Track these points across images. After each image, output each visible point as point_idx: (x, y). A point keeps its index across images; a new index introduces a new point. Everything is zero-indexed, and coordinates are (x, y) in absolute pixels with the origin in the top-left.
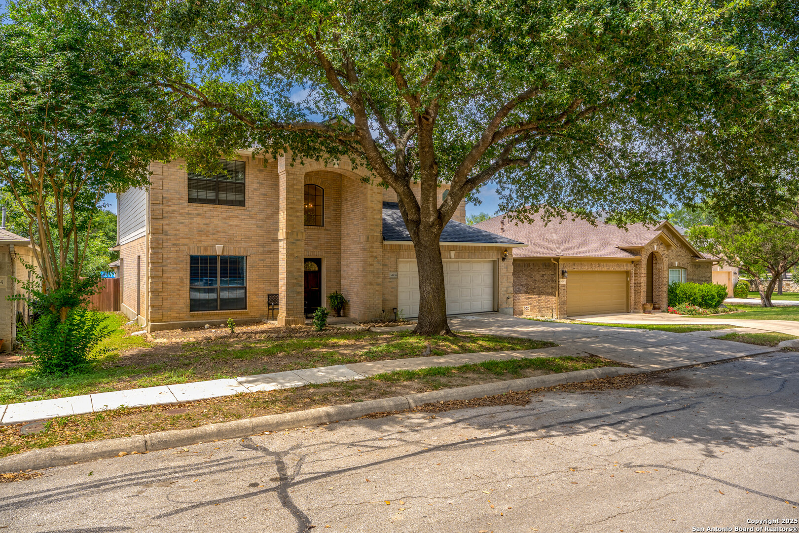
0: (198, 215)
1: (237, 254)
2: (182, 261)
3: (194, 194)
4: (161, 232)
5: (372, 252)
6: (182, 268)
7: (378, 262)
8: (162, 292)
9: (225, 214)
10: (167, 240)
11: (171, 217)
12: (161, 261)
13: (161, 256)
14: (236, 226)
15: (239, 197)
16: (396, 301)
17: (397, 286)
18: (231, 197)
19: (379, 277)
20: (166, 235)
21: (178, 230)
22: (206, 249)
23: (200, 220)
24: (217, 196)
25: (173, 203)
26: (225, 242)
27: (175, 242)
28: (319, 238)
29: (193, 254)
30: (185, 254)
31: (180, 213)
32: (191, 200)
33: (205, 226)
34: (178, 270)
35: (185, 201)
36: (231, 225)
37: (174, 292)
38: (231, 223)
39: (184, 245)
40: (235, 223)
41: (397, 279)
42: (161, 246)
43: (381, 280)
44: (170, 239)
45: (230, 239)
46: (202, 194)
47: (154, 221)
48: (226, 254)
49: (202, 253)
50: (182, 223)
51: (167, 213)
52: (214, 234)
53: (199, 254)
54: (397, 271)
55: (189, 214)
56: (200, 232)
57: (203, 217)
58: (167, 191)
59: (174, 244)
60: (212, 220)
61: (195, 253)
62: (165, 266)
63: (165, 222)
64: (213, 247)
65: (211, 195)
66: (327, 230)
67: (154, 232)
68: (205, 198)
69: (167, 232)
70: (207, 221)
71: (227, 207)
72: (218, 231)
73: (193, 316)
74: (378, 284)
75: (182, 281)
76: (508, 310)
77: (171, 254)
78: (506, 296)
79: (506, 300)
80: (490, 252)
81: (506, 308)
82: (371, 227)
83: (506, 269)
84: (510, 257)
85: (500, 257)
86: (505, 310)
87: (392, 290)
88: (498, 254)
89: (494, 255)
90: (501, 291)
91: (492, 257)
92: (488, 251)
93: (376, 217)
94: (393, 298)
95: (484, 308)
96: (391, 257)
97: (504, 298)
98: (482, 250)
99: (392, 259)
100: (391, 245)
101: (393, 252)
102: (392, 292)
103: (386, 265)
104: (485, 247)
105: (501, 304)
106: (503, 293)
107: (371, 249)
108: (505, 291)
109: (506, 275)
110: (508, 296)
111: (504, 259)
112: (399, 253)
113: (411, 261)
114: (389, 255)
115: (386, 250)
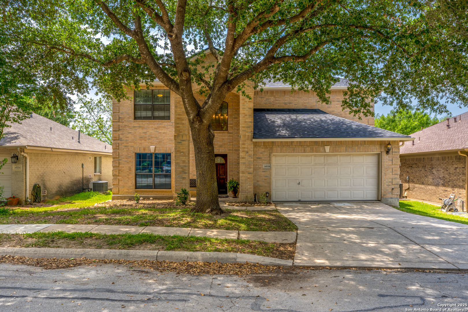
0: (140, 127)
1: (164, 152)
2: (130, 157)
3: (138, 114)
4: (118, 139)
5: (244, 148)
6: (130, 161)
7: (250, 156)
8: (119, 176)
9: (156, 126)
10: (122, 144)
11: (124, 130)
12: (118, 157)
13: (118, 154)
14: (164, 133)
15: (166, 114)
16: (270, 187)
17: (271, 175)
18: (162, 114)
19: (250, 168)
20: (121, 141)
21: (128, 137)
22: (144, 149)
23: (140, 131)
24: (153, 114)
25: (125, 121)
26: (156, 144)
27: (126, 145)
28: (223, 139)
29: (137, 152)
30: (132, 152)
31: (129, 127)
32: (136, 118)
33: (144, 134)
34: (128, 163)
35: (132, 119)
36: (160, 133)
37: (125, 176)
38: (160, 131)
39: (131, 147)
40: (163, 131)
41: (270, 169)
42: (118, 148)
43: (252, 170)
44: (123, 143)
45: (160, 142)
46: (144, 114)
47: (115, 132)
48: (157, 152)
49: (142, 152)
50: (130, 133)
51: (121, 127)
52: (149, 139)
53: (140, 152)
54: (270, 163)
55: (134, 127)
56: (141, 138)
57: (143, 128)
58: (122, 113)
59: (126, 146)
60: (148, 130)
61: (138, 151)
62: (120, 160)
63: (120, 133)
64: (149, 147)
65: (149, 114)
66: (230, 133)
67: (114, 139)
68: (145, 116)
69: (121, 139)
70: (145, 131)
71: (158, 121)
72: (152, 137)
73: (136, 192)
74: (249, 173)
75: (130, 169)
76: (393, 200)
77: (124, 153)
78: (391, 187)
79: (391, 190)
80: (371, 146)
81: (391, 198)
82: (243, 129)
83: (391, 162)
84: (395, 151)
85: (383, 150)
86: (390, 200)
87: (265, 178)
88: (381, 148)
89: (376, 149)
90: (385, 182)
91: (373, 150)
92: (368, 146)
93: (247, 120)
94: (267, 185)
95: (367, 197)
96: (264, 152)
97: (388, 188)
98: (361, 145)
99: (265, 153)
100: (264, 142)
101: (267, 148)
102: (265, 180)
103: (259, 158)
104: (365, 141)
105: (385, 193)
106: (387, 183)
107: (243, 146)
108: (390, 182)
109: (391, 167)
110: (393, 187)
111: (388, 152)
112: (272, 149)
113: (286, 155)
114: (263, 150)
115: (260, 146)
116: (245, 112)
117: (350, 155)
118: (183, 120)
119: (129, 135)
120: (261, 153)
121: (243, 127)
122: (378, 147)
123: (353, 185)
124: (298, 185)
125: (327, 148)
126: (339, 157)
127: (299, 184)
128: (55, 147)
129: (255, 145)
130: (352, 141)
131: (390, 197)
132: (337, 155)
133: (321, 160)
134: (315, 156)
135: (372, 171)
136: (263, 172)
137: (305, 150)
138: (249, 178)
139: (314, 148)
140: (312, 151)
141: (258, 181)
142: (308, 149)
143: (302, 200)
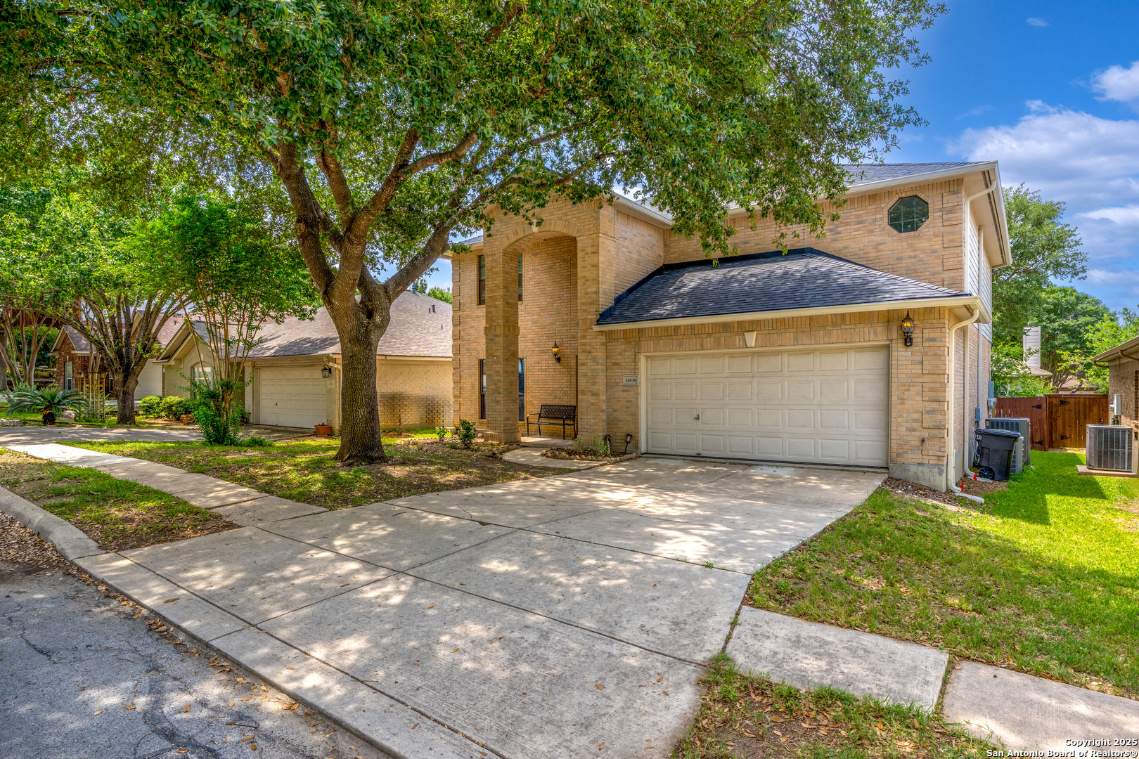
0: (484, 316)
2: (473, 366)
4: (459, 338)
5: (585, 345)
6: (473, 373)
7: (594, 359)
8: (460, 397)
11: (465, 322)
12: (459, 367)
13: (459, 362)
16: (635, 423)
17: (637, 398)
19: (594, 383)
20: (462, 341)
21: (469, 335)
25: (467, 308)
27: (468, 347)
29: (481, 358)
30: (474, 358)
31: (472, 317)
32: (479, 301)
34: (470, 376)
35: (475, 303)
37: (467, 398)
39: (474, 349)
41: (637, 386)
44: (465, 345)
50: (473, 327)
54: (636, 373)
55: (477, 317)
59: (468, 349)
62: (462, 371)
69: (463, 338)
74: (594, 394)
75: (473, 387)
76: (926, 469)
77: (465, 361)
78: (918, 434)
79: (918, 443)
80: (862, 326)
81: (919, 464)
82: (583, 307)
83: (920, 366)
84: (931, 335)
85: (894, 336)
86: (914, 469)
87: (627, 404)
88: (889, 329)
89: (875, 333)
90: (900, 420)
91: (867, 338)
92: (852, 326)
93: (589, 290)
94: (630, 418)
95: (857, 458)
96: (625, 351)
97: (910, 438)
98: (834, 324)
99: (627, 353)
100: (625, 331)
101: (629, 343)
102: (627, 407)
103: (617, 364)
104: (843, 315)
105: (901, 451)
106: (906, 425)
107: (583, 341)
108: (915, 421)
109: (920, 380)
110: (925, 434)
111: (908, 341)
112: (638, 344)
113: (673, 356)
114: (623, 347)
115: (616, 340)
116: (586, 274)
117: (813, 351)
118: (496, 300)
119: (472, 331)
120: (620, 354)
121: (583, 304)
122: (880, 328)
123: (822, 426)
124: (695, 421)
125: (751, 338)
126: (785, 357)
127: (698, 418)
128: (390, 353)
129: (609, 336)
130: (811, 318)
131: (915, 461)
132: (781, 352)
133: (745, 364)
134: (732, 356)
135: (872, 393)
136: (623, 391)
137: (702, 344)
138: (592, 404)
139: (722, 339)
140: (718, 345)
141: (614, 411)
142: (709, 341)
143: (705, 453)
